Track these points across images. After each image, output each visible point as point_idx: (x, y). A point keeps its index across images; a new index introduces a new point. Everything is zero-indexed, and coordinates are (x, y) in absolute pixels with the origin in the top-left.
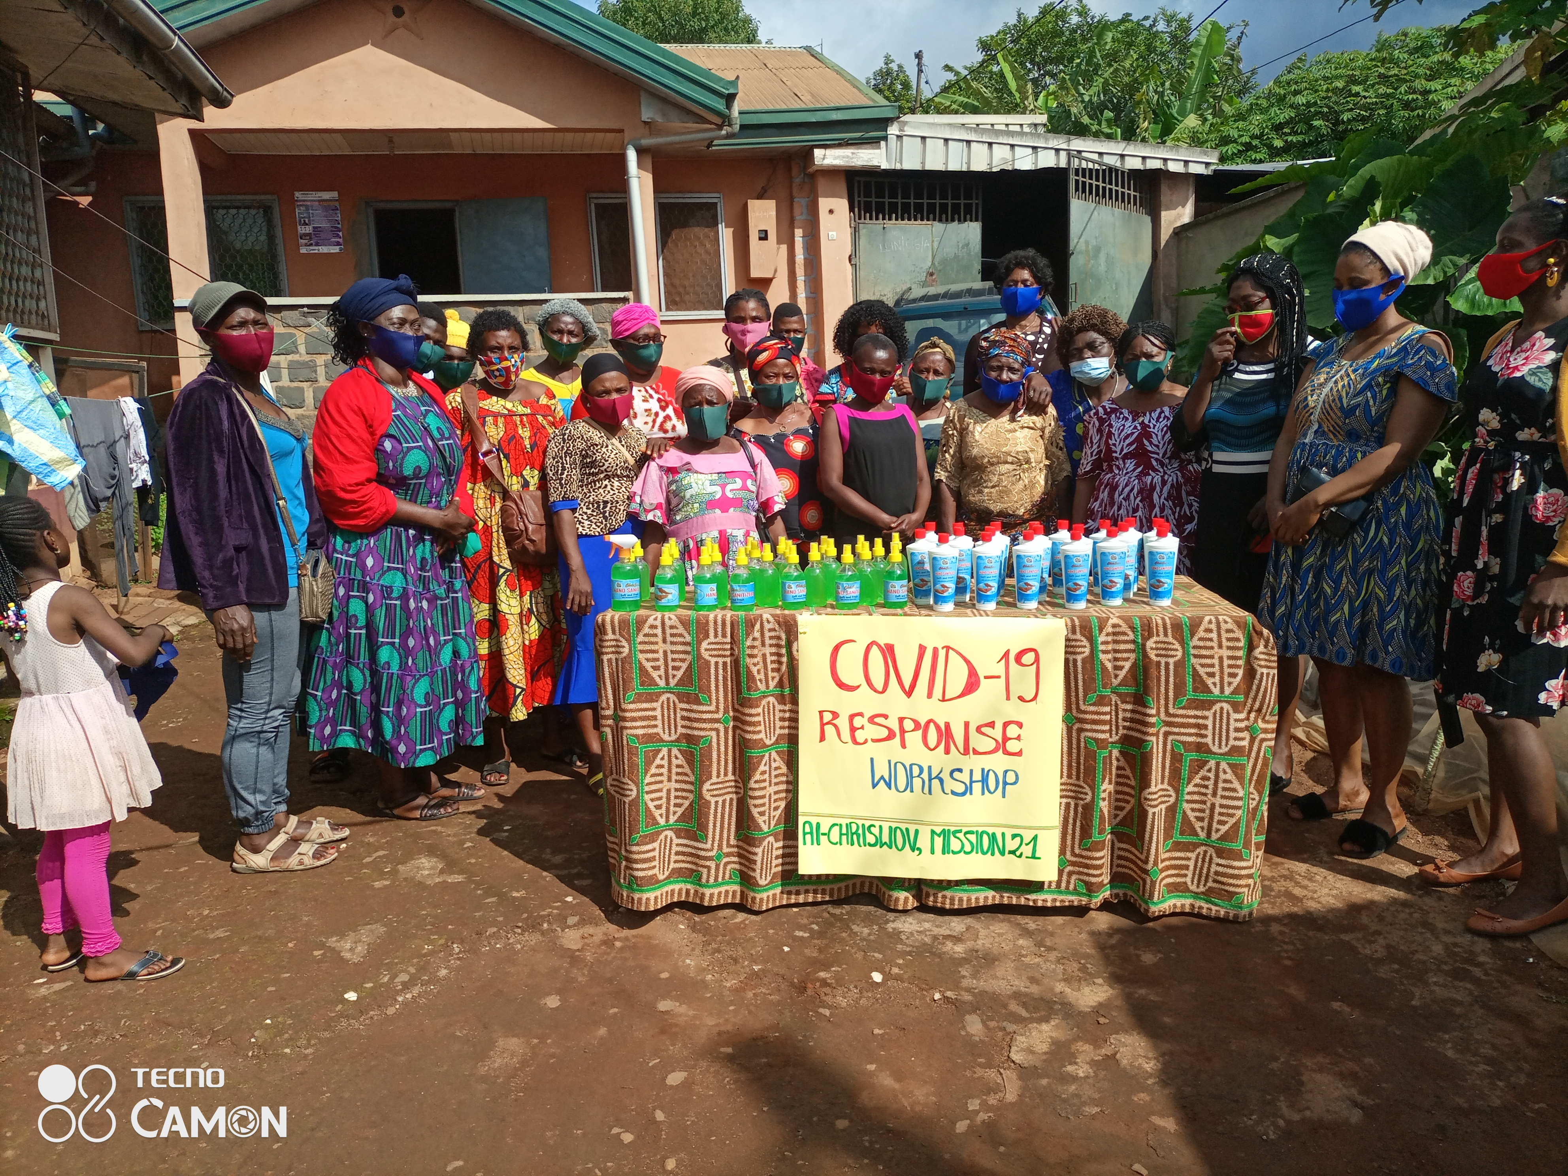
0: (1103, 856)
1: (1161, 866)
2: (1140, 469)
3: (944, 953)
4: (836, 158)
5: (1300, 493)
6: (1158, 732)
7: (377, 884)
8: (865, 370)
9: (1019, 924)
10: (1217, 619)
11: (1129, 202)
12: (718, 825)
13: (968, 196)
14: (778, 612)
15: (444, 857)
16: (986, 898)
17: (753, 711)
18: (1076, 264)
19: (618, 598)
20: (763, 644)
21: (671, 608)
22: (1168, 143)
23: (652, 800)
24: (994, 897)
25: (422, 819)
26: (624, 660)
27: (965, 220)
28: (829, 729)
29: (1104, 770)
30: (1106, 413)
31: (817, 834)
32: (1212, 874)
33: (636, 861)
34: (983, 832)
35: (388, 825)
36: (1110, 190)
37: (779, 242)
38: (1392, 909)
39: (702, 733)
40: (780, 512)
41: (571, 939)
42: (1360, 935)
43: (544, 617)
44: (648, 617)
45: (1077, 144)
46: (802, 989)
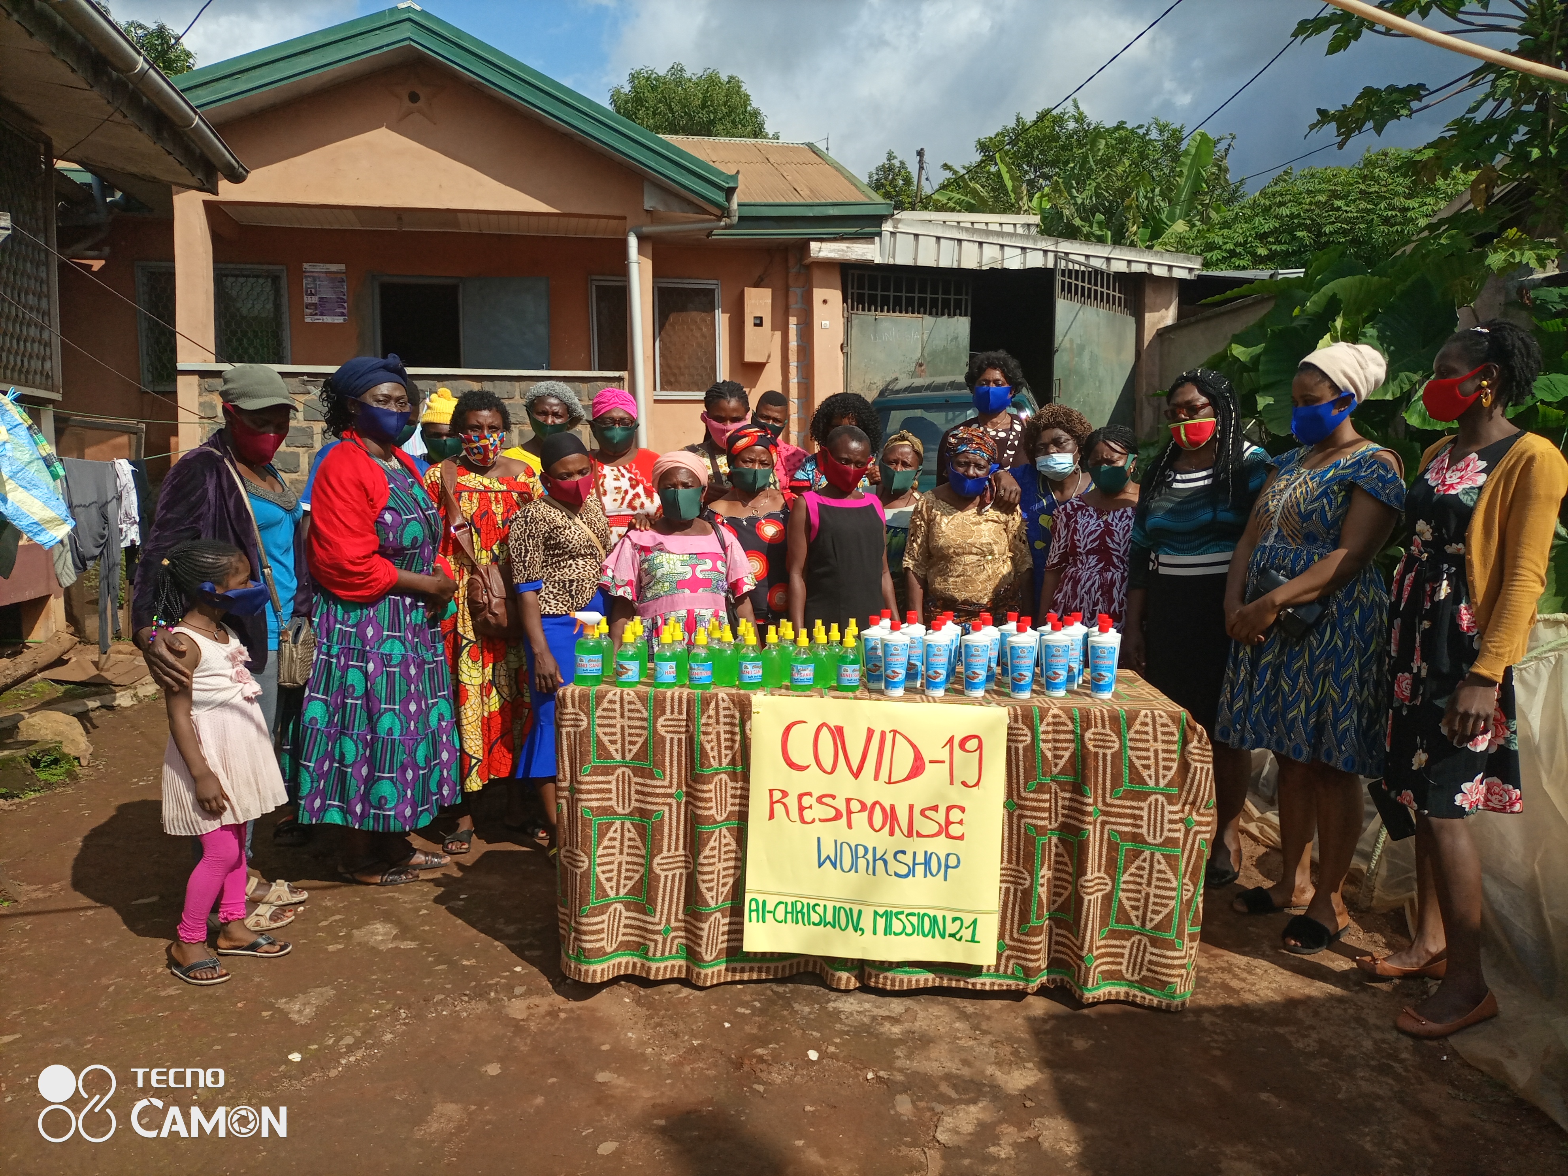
0: (1041, 941)
1: (1095, 953)
2: (1101, 565)
3: (882, 1034)
4: (831, 251)
5: (1258, 594)
6: (1095, 821)
7: (331, 948)
8: (841, 459)
9: (958, 1008)
10: (1153, 713)
11: (1114, 303)
12: (667, 899)
13: (958, 292)
14: (734, 691)
15: (398, 923)
16: (926, 980)
17: (705, 787)
18: (1060, 361)
19: (580, 673)
20: (718, 722)
21: (630, 685)
22: (1156, 248)
23: (603, 872)
24: (934, 980)
25: (382, 884)
26: (582, 734)
27: (955, 315)
28: (778, 807)
29: (1043, 856)
30: (1073, 509)
31: (763, 911)
32: (1146, 963)
33: (585, 933)
34: (924, 915)
35: (346, 890)
36: (1096, 291)
37: (774, 328)
38: (1328, 1005)
39: (655, 808)
40: (749, 593)
41: (517, 1008)
42: (1294, 1029)
43: (506, 689)
44: (607, 692)
45: (1065, 246)
46: (739, 1065)
